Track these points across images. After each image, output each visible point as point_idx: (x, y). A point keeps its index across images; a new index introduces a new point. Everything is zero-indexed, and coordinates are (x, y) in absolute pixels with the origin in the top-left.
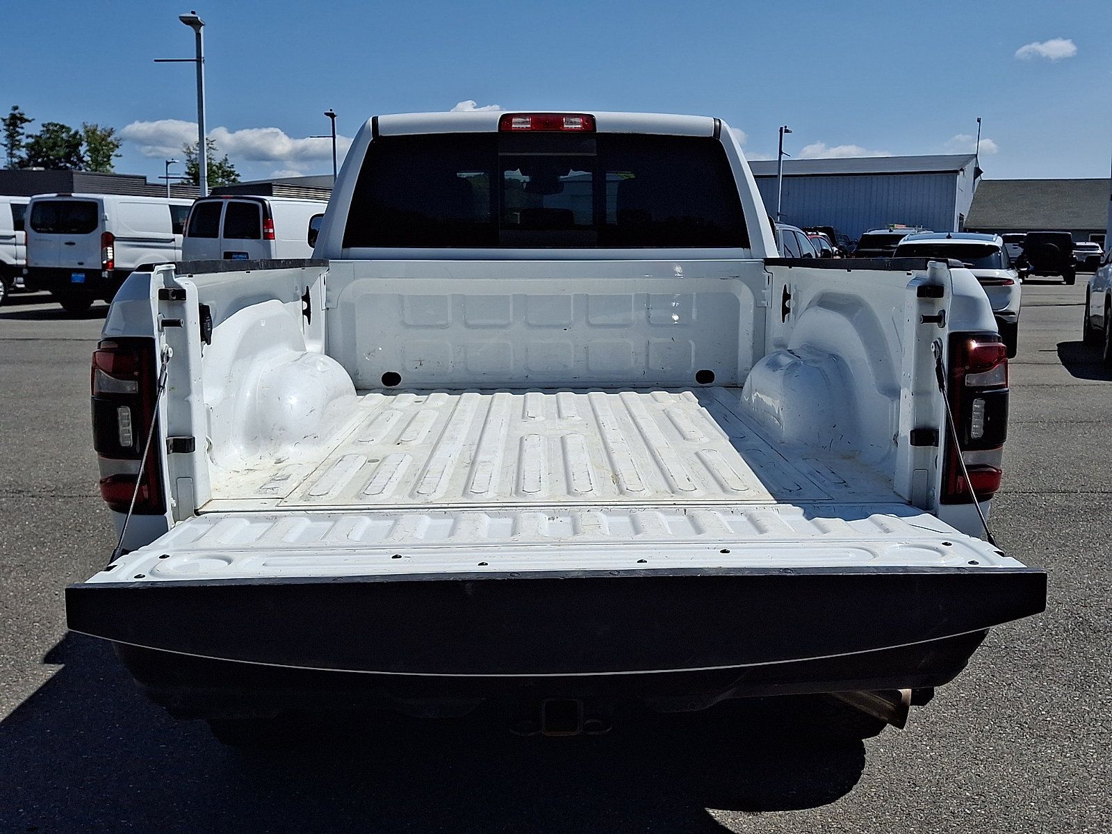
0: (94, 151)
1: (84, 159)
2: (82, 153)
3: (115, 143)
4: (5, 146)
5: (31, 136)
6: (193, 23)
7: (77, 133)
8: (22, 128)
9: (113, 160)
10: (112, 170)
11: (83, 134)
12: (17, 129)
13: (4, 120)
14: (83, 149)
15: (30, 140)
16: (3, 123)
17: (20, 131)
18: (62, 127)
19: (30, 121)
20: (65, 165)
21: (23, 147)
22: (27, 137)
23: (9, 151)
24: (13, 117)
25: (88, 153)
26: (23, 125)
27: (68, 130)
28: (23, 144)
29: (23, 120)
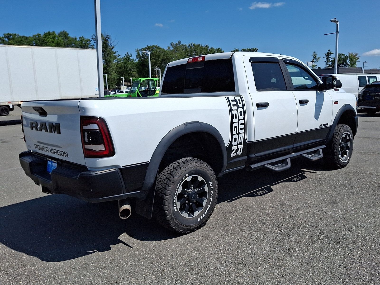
0: (351, 61)
1: (348, 63)
2: (347, 62)
3: (358, 57)
4: (325, 62)
5: (333, 58)
6: (334, 21)
7: (346, 56)
8: (331, 56)
9: (357, 63)
10: (356, 66)
11: (348, 56)
12: (329, 56)
13: (326, 54)
14: (348, 61)
15: (333, 59)
16: (325, 55)
17: (330, 57)
18: (342, 54)
19: (333, 54)
20: (342, 66)
21: (330, 61)
22: (332, 58)
23: (326, 63)
24: (328, 53)
25: (349, 62)
26: (331, 55)
27: (344, 55)
28: (330, 60)
29: (331, 54)
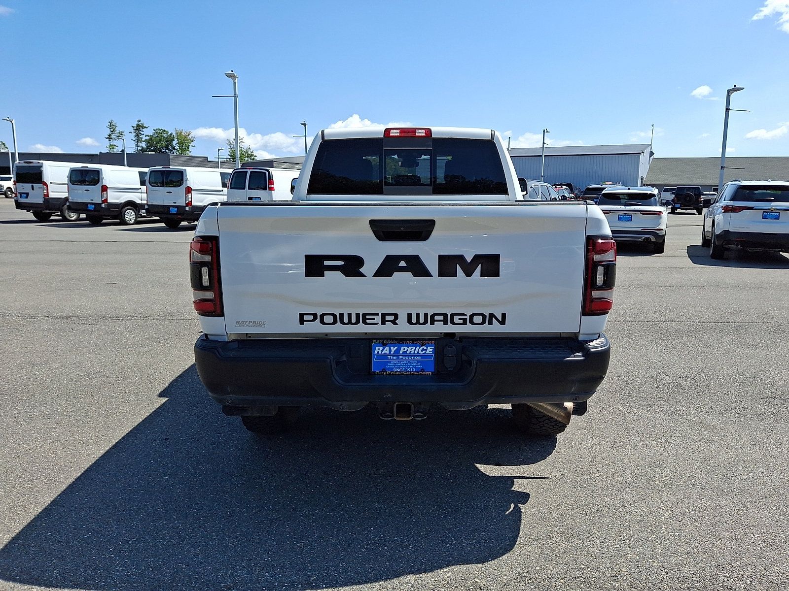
0: (180, 143)
1: (175, 148)
2: (174, 145)
3: (192, 139)
4: (134, 141)
5: (148, 136)
7: (171, 134)
8: (143, 131)
9: (191, 148)
10: (190, 154)
11: (175, 135)
12: (140, 132)
13: (133, 127)
14: (175, 142)
15: (147, 138)
16: (133, 129)
17: (142, 132)
18: (164, 131)
19: (147, 128)
20: (165, 151)
21: (144, 141)
22: (146, 136)
23: (136, 143)
24: (138, 125)
25: (177, 145)
26: (143, 130)
27: (167, 132)
28: (143, 140)
29: (143, 127)
